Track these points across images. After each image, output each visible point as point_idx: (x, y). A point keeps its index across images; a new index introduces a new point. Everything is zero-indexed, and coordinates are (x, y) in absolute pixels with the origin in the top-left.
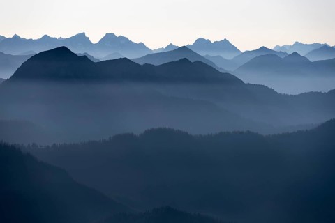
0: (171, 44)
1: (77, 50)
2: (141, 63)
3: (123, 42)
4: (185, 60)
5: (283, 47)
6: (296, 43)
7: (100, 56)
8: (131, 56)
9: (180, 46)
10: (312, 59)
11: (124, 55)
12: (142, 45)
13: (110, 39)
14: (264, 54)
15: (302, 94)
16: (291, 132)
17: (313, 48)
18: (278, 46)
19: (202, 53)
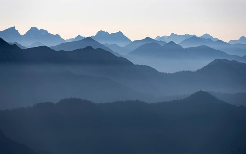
0: (79, 36)
1: (10, 40)
2: (57, 50)
3: (44, 34)
4: (89, 48)
5: (163, 38)
6: (173, 35)
7: (26, 44)
8: (50, 44)
9: (86, 37)
10: (184, 46)
11: (44, 44)
12: (57, 36)
13: (33, 32)
14: (148, 43)
15: (177, 73)
16: (169, 100)
17: (185, 39)
18: (159, 37)
19: (102, 42)
